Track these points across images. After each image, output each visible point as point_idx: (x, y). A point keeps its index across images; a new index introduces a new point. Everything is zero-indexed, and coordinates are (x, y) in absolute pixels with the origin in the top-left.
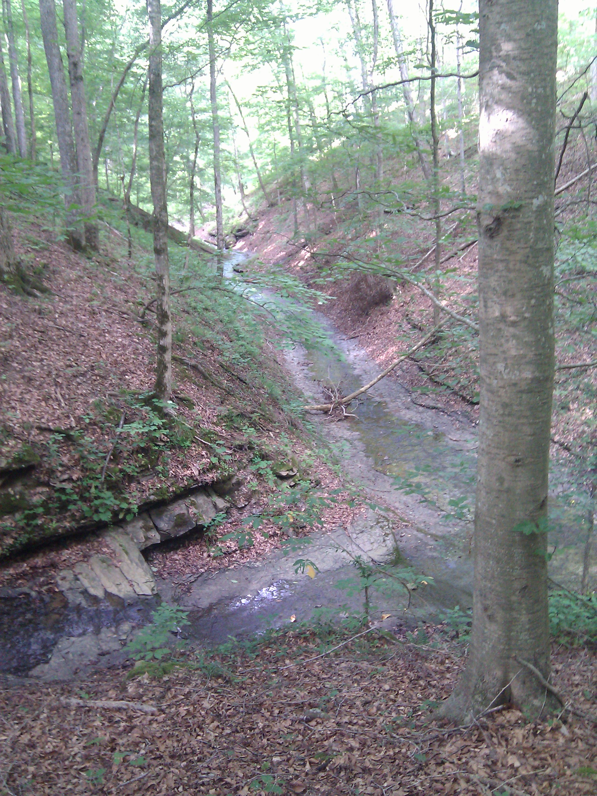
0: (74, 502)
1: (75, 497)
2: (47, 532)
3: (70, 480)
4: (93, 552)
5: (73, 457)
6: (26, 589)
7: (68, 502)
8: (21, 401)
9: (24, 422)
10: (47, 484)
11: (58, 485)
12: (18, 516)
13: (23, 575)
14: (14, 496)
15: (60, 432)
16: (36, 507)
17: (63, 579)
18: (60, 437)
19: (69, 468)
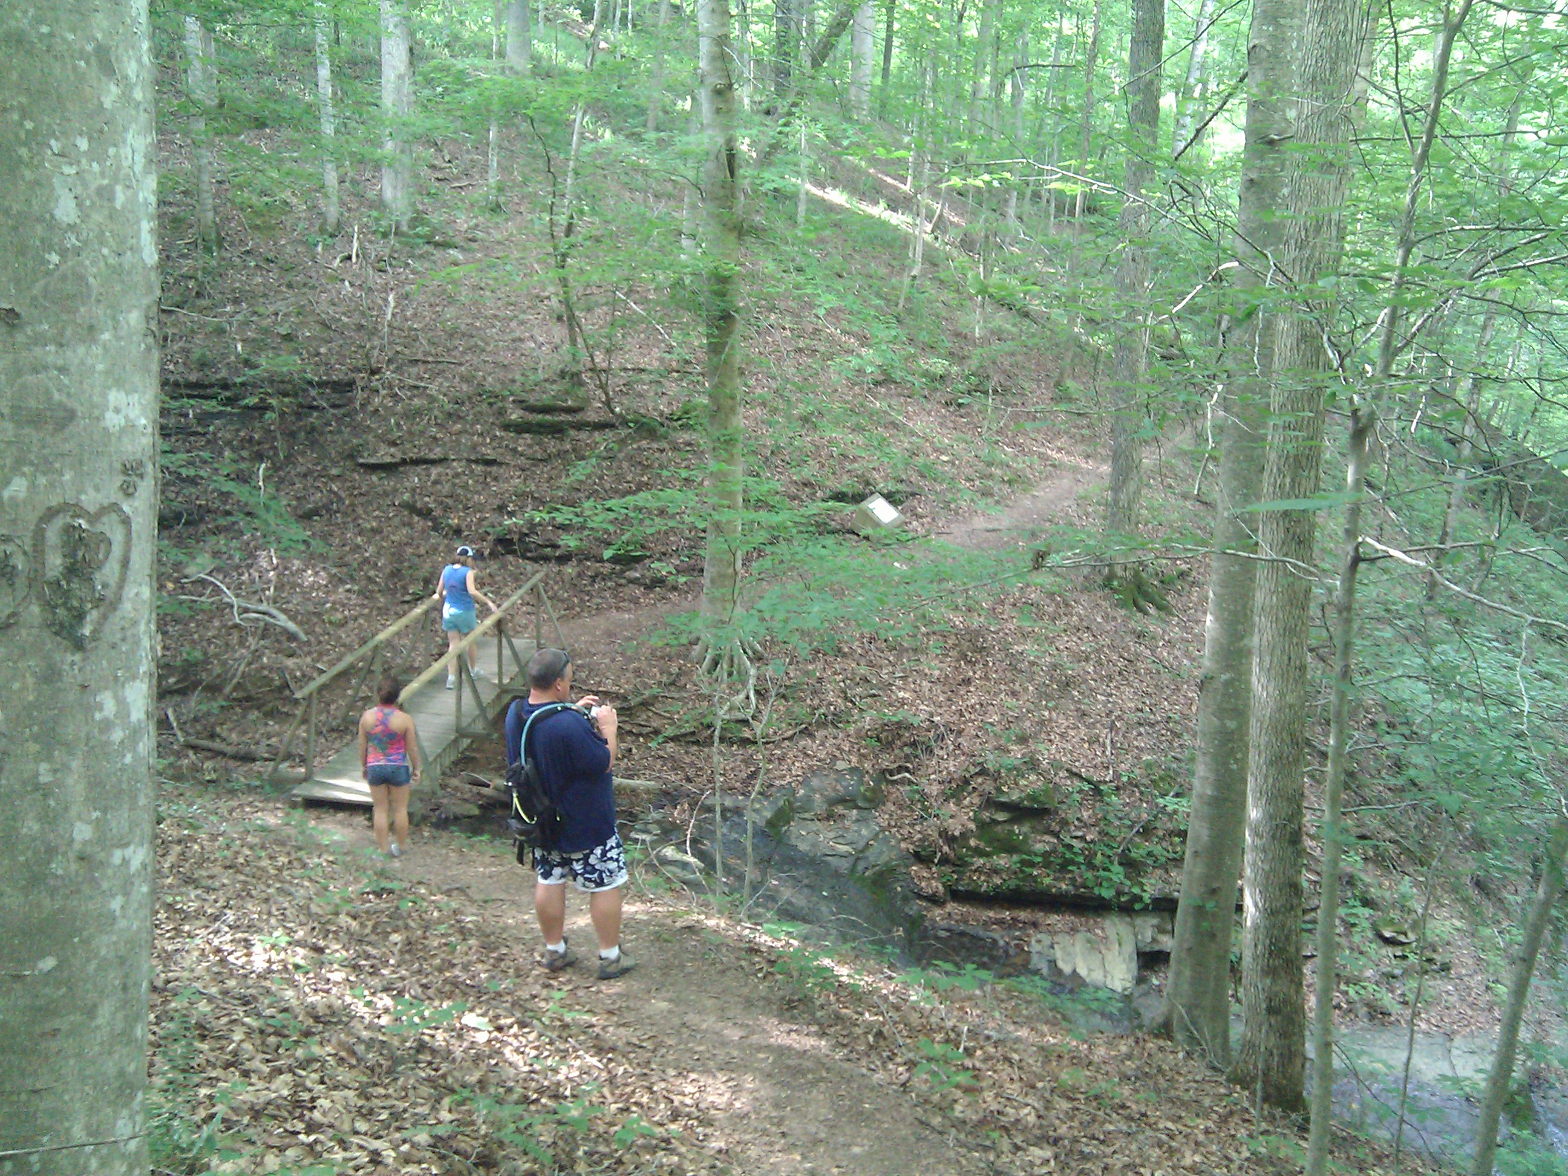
0: (1078, 864)
1: (1081, 859)
2: (1039, 886)
3: (1082, 838)
4: (1083, 929)
5: (1095, 815)
6: (996, 936)
7: (1072, 862)
8: (1062, 736)
9: (1055, 760)
10: (1056, 835)
11: (1068, 840)
12: (1015, 858)
13: (1000, 922)
14: (1018, 835)
15: (1089, 782)
16: (1036, 855)
17: (1039, 941)
18: (1086, 787)
19: (1086, 825)
